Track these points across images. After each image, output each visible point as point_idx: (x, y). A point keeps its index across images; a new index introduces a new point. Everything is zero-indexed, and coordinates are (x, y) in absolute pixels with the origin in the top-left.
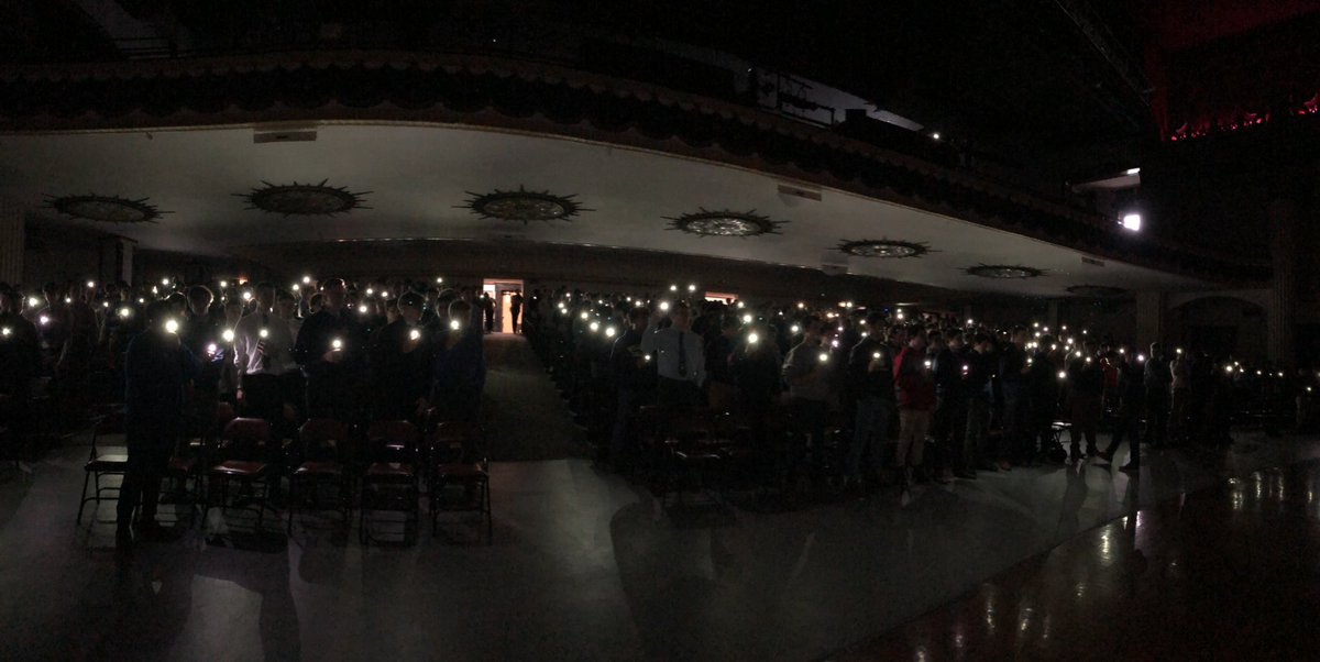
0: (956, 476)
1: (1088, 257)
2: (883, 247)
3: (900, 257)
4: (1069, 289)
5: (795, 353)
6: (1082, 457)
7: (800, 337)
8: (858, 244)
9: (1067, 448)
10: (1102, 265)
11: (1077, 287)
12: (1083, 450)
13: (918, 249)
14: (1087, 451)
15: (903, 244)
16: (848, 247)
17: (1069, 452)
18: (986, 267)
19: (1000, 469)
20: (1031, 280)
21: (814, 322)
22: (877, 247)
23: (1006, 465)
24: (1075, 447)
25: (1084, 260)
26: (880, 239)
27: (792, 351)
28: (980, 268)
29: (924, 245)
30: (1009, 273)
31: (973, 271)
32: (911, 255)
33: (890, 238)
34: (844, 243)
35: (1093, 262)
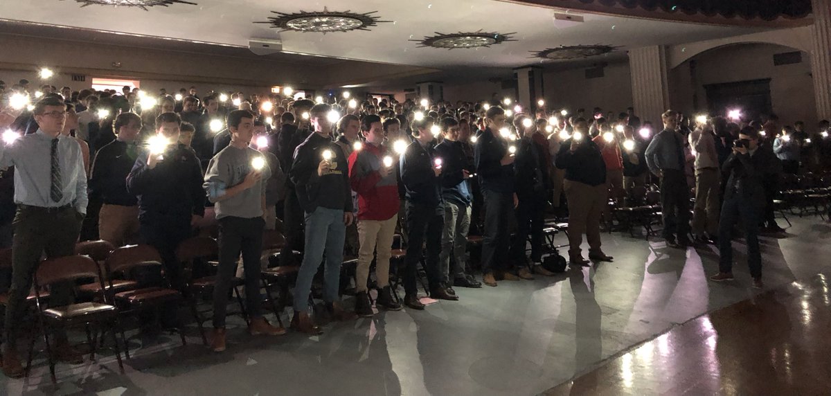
0: (432, 297)
1: (561, 12)
2: (324, 20)
3: (344, 31)
4: (543, 54)
5: (220, 159)
6: (586, 264)
7: (225, 140)
8: (294, 17)
9: (565, 254)
10: (580, 19)
11: (550, 51)
12: (585, 255)
13: (366, 21)
14: (590, 256)
15: (347, 15)
16: (282, 20)
17: (567, 259)
18: (443, 37)
19: (483, 284)
20: (495, 47)
21: (244, 120)
22: (317, 20)
23: (491, 279)
24: (575, 253)
25: (558, 17)
26: (321, 10)
27: (216, 158)
28: (436, 38)
29: (372, 15)
30: (469, 41)
31: (429, 42)
32: (358, 28)
33: (331, 9)
34: (276, 16)
35: (569, 18)
